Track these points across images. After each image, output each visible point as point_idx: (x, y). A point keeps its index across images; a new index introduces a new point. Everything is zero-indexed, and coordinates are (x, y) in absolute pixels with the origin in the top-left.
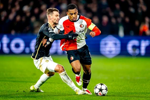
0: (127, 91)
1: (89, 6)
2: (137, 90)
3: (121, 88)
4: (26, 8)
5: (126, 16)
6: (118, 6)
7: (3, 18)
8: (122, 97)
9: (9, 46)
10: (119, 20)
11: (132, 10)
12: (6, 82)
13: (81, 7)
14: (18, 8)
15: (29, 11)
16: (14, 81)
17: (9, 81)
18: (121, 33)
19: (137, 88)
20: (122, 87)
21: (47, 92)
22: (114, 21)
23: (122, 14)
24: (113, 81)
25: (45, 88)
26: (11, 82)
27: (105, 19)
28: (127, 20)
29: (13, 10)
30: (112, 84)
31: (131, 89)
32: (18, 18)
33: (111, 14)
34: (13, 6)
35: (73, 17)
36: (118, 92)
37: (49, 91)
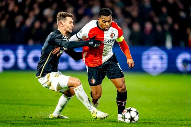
0: (175, 118)
1: (128, 9)
2: (188, 116)
3: (168, 114)
4: (47, 12)
5: (174, 22)
6: (164, 10)
7: (18, 24)
8: (169, 126)
9: (25, 59)
10: (166, 27)
11: (183, 14)
12: (21, 106)
13: (118, 11)
14: (37, 11)
15: (52, 15)
16: (31, 105)
17: (25, 104)
18: (169, 44)
19: (188, 114)
20: (170, 112)
21: (73, 118)
22: (159, 28)
23: (170, 20)
24: (158, 104)
25: (71, 114)
26: (28, 106)
27: (148, 26)
28: (176, 27)
29: (31, 14)
30: (156, 108)
31: (180, 115)
32: (37, 24)
33: (156, 20)
34: (31, 9)
35: (106, 25)
36: (164, 119)
37: (76, 117)
